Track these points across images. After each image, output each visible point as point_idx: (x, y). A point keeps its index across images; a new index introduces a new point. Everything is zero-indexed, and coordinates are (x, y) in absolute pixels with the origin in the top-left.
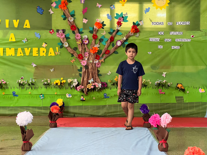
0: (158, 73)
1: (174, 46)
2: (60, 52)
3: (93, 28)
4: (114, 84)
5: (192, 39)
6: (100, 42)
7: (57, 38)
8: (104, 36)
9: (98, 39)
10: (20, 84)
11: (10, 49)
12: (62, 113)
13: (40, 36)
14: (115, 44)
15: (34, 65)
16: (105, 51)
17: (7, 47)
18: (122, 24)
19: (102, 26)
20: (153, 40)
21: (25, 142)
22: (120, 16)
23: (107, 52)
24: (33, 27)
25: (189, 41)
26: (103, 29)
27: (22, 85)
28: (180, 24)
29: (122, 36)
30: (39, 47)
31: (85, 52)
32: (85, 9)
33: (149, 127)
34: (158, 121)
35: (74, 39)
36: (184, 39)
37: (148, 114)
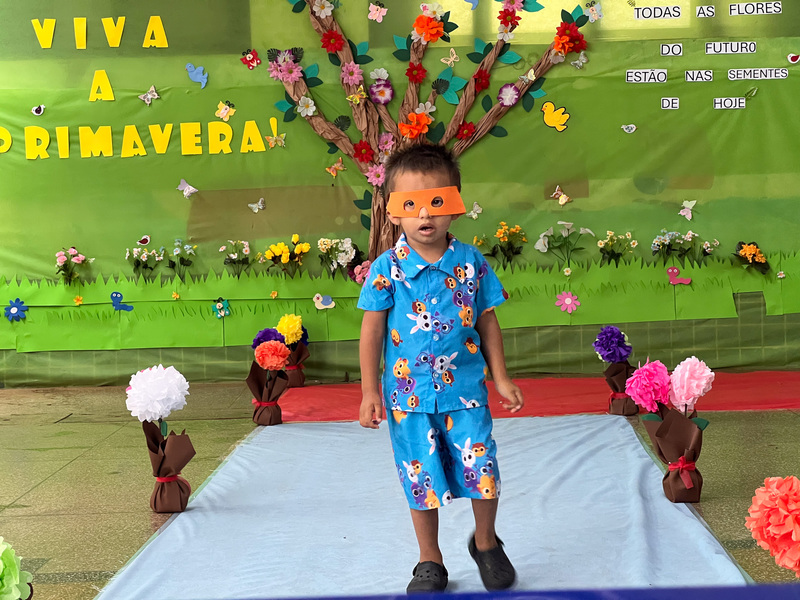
0: (665, 204)
1: (723, 99)
2: (283, 135)
3: (409, 41)
4: (493, 254)
5: (793, 69)
6: (438, 93)
7: (273, 83)
8: (450, 71)
9: (429, 81)
10: (138, 265)
11: (95, 129)
12: (299, 367)
13: (206, 75)
14: (494, 100)
15: (188, 190)
16: (455, 128)
17: (83, 122)
18: (519, 22)
19: (441, 30)
20: (642, 76)
21: (164, 480)
23: (465, 131)
24: (180, 44)
25: (780, 75)
26: (445, 44)
27: (146, 266)
28: (742, 10)
29: (523, 68)
30: (206, 117)
31: (380, 132)
33: (632, 412)
34: (663, 387)
35: (335, 85)
36: (764, 70)
37: (627, 363)
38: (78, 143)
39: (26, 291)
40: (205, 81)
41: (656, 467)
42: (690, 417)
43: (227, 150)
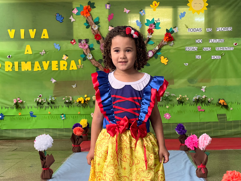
0: (196, 87)
1: (214, 56)
2: (83, 65)
5: (235, 47)
7: (80, 49)
10: (38, 103)
11: (26, 62)
12: (86, 135)
13: (60, 47)
15: (54, 81)
18: (153, 32)
20: (190, 49)
21: (45, 169)
22: (151, 23)
24: (52, 38)
25: (231, 49)
27: (40, 104)
28: (220, 30)
29: (154, 46)
30: (59, 59)
32: (110, 15)
33: (187, 150)
34: (196, 143)
35: (98, 50)
36: (226, 47)
37: (185, 135)
38: (21, 66)
39: (4, 111)
40: (60, 48)
41: (194, 167)
42: (204, 152)
43: (66, 69)
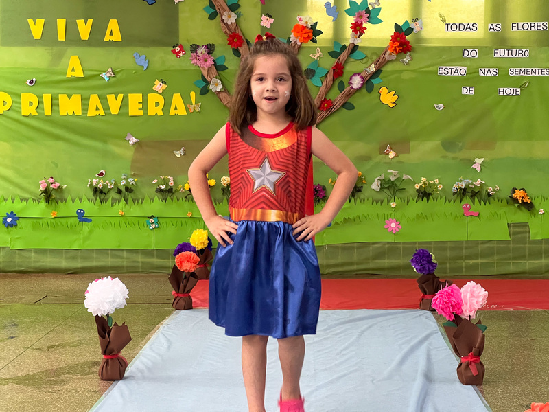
0: (462, 160)
1: (505, 89)
2: (200, 104)
3: (289, 41)
7: (193, 68)
8: (316, 63)
10: (97, 191)
11: (69, 96)
12: (205, 266)
13: (147, 61)
14: (346, 84)
15: (133, 140)
16: (319, 103)
17: (62, 92)
18: (365, 31)
19: (311, 35)
20: (449, 71)
22: (359, 9)
23: (326, 105)
24: (129, 40)
25: (545, 73)
26: (313, 44)
27: (101, 192)
28: (520, 27)
29: (366, 63)
30: (146, 91)
34: (457, 303)
35: (236, 70)
37: (433, 274)
38: (58, 105)
39: (17, 207)
40: (147, 65)
43: (160, 113)
